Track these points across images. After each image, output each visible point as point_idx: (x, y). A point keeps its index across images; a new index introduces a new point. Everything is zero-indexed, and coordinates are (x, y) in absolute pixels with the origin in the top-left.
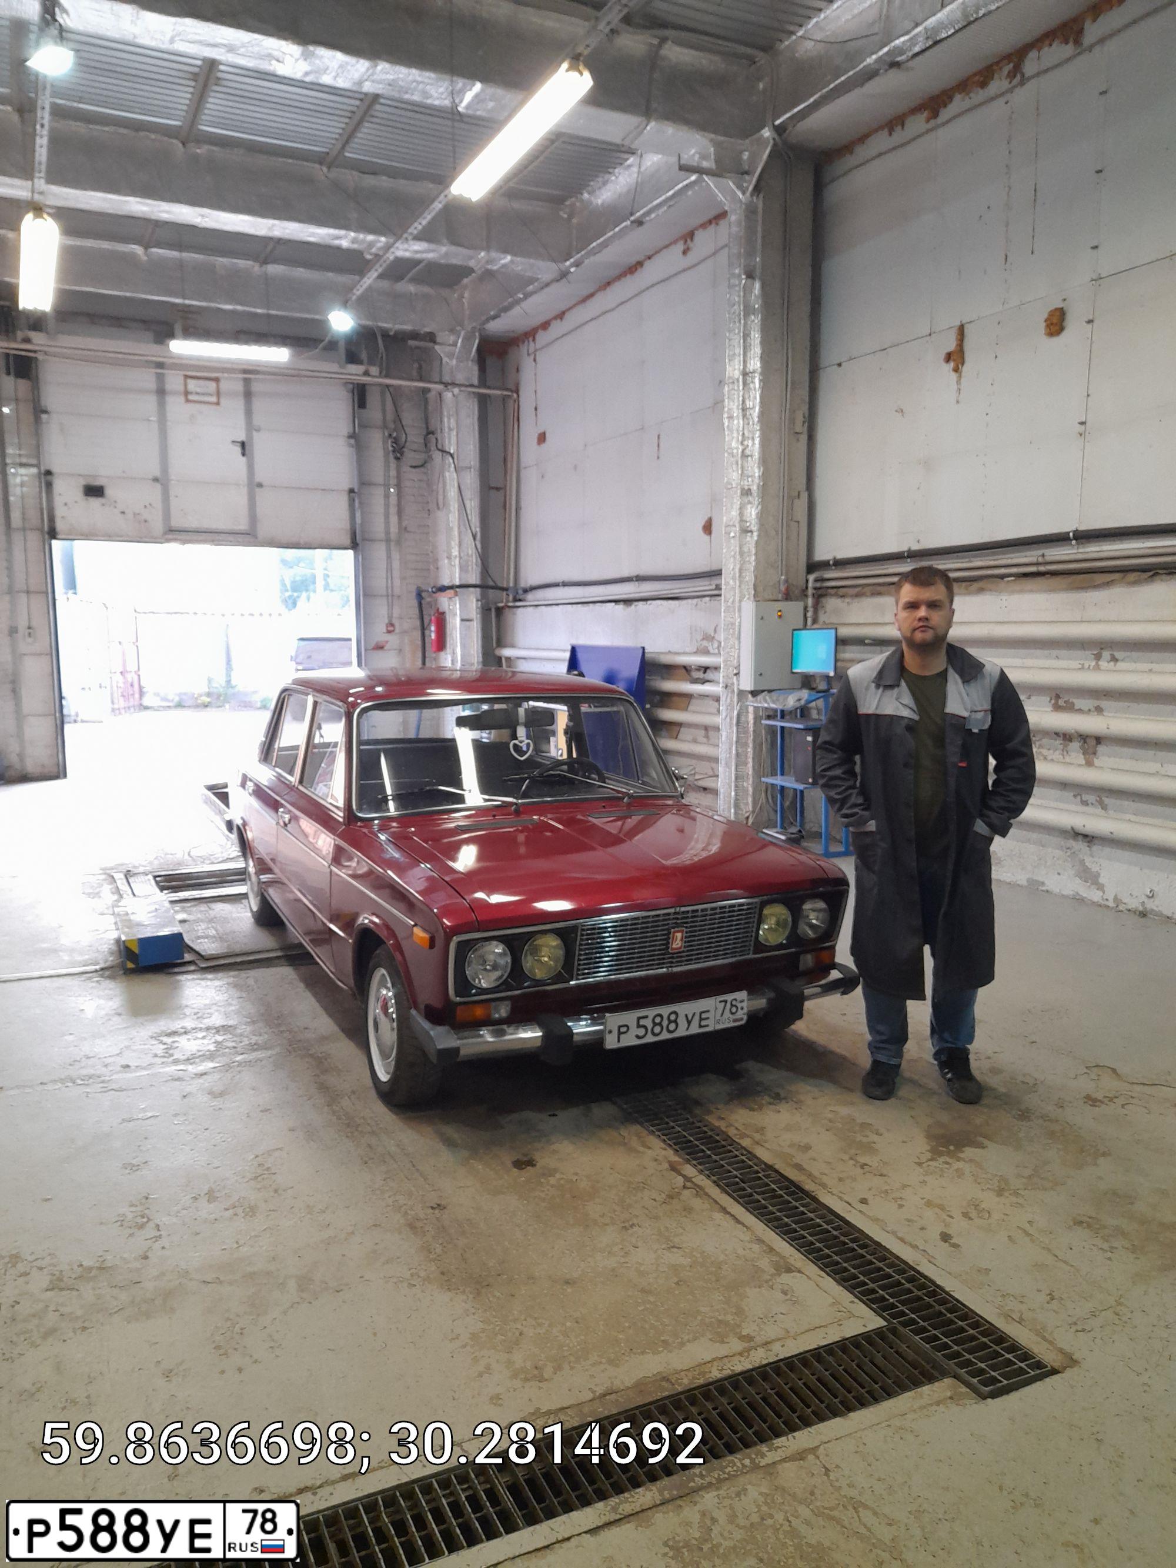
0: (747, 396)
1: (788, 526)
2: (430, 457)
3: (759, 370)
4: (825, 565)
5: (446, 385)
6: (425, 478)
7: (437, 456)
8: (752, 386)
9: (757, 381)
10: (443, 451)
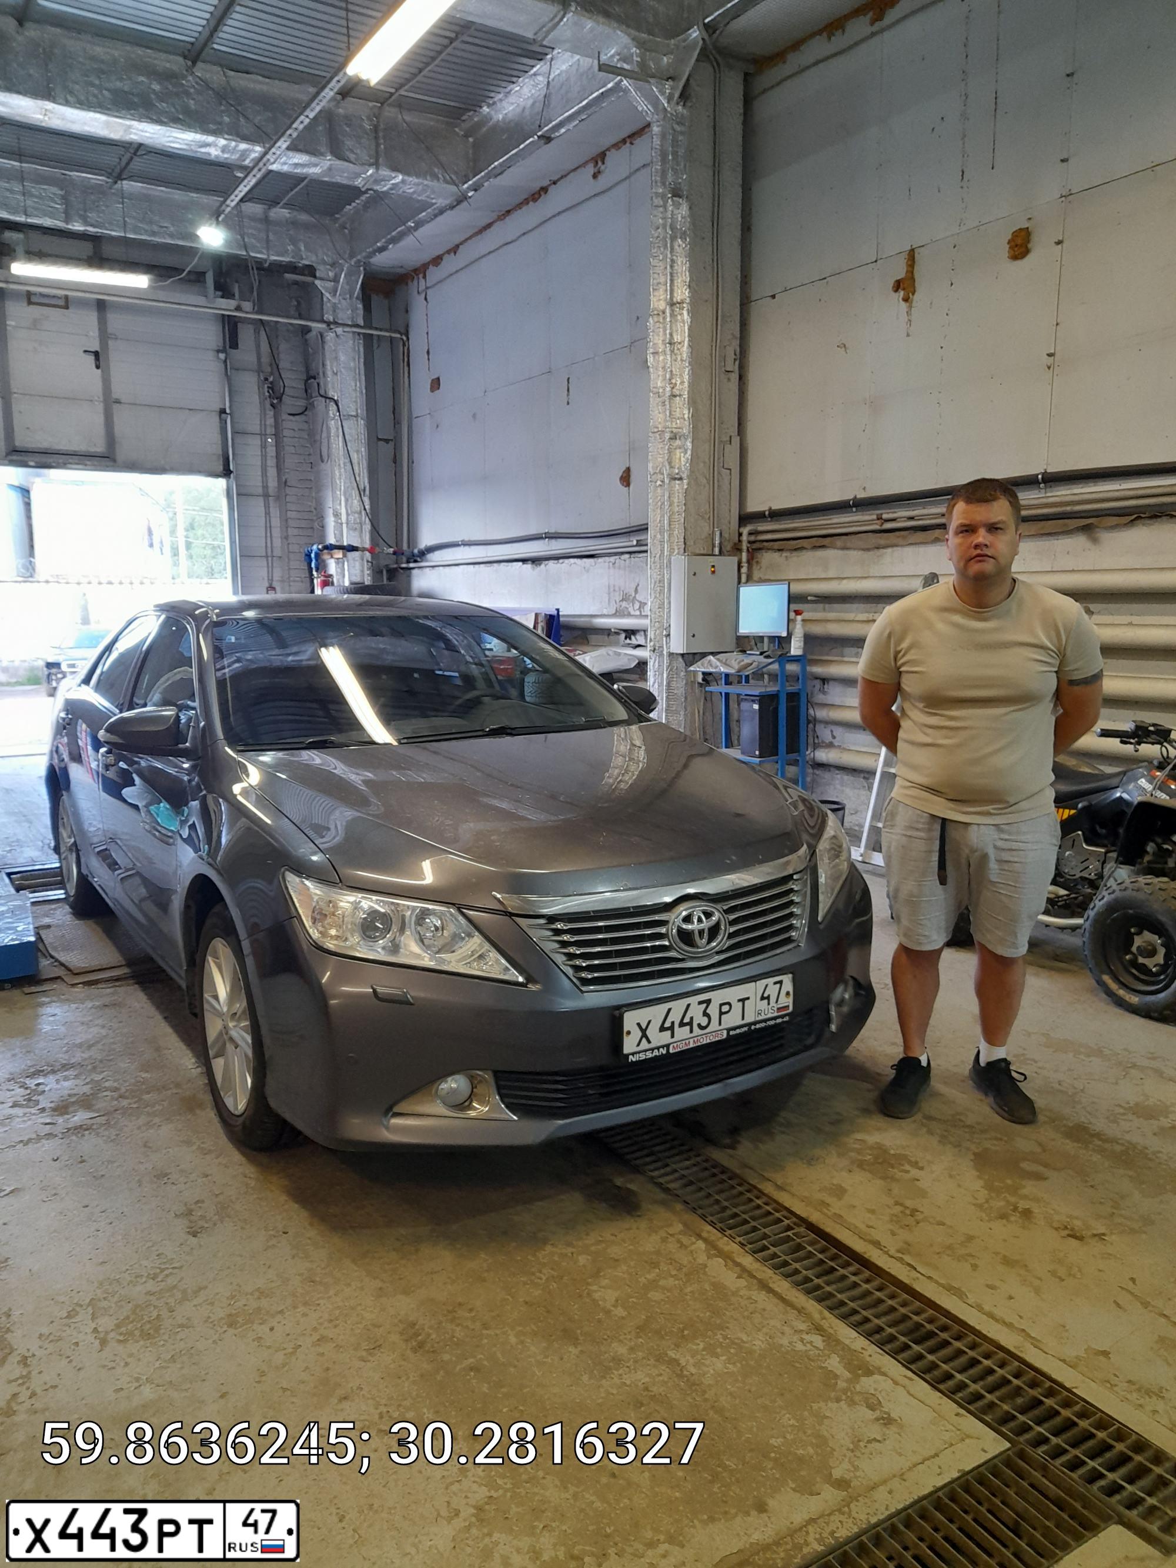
0: (674, 329)
1: (719, 473)
2: (312, 404)
3: (688, 300)
4: (760, 516)
5: (328, 324)
6: (305, 426)
7: (320, 403)
8: (679, 317)
9: (685, 313)
10: (326, 398)
